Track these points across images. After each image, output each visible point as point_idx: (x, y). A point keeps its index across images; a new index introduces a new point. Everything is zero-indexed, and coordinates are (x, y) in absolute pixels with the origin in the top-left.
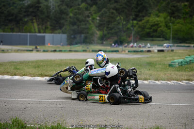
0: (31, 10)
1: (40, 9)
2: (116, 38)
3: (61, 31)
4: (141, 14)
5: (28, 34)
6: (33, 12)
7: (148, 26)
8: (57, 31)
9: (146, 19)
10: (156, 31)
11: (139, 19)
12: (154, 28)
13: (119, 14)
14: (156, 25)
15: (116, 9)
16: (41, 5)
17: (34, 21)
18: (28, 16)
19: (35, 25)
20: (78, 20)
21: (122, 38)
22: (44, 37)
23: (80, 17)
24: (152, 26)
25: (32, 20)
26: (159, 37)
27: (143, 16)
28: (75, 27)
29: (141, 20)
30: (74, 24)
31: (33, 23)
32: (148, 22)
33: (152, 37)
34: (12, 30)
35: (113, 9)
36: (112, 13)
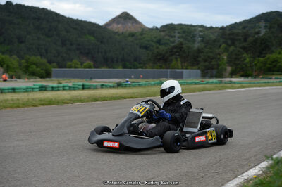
0: (175, 50)
1: (183, 49)
2: (242, 73)
3: (197, 67)
4: (264, 52)
5: (169, 70)
6: (177, 52)
7: (269, 62)
8: (194, 67)
9: (268, 56)
10: (275, 66)
11: (262, 55)
12: (274, 64)
13: (247, 52)
14: (276, 61)
15: (244, 48)
16: (184, 46)
17: (179, 59)
18: (172, 55)
19: (179, 62)
20: (209, 57)
21: (248, 72)
22: (182, 72)
23: (211, 55)
24: (273, 62)
25: (176, 58)
26: (278, 71)
27: (266, 53)
28: (207, 63)
29: (264, 57)
30: (205, 61)
31: (177, 61)
32: (269, 58)
33: (273, 71)
34: (161, 67)
35: (241, 48)
36: (239, 51)
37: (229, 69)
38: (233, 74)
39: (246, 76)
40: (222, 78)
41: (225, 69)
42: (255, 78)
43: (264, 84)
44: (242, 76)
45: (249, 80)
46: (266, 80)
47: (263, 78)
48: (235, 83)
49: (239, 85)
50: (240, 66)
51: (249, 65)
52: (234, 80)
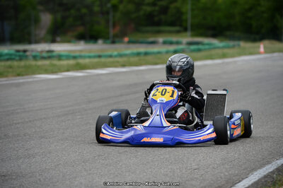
37: (46, 19)
38: (56, 33)
39: (90, 37)
40: (30, 43)
41: (37, 21)
42: (113, 42)
43: (136, 59)
44: (82, 37)
45: (99, 47)
46: (142, 49)
47: (130, 42)
48: (60, 57)
49: (72, 62)
50: (73, 12)
51: (96, 9)
52: (59, 48)
